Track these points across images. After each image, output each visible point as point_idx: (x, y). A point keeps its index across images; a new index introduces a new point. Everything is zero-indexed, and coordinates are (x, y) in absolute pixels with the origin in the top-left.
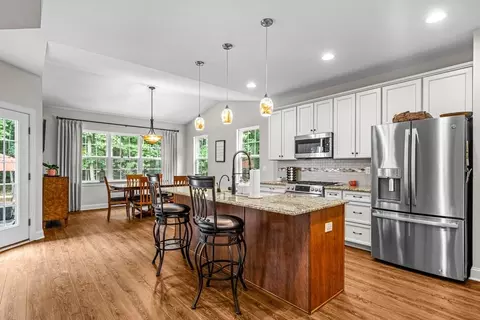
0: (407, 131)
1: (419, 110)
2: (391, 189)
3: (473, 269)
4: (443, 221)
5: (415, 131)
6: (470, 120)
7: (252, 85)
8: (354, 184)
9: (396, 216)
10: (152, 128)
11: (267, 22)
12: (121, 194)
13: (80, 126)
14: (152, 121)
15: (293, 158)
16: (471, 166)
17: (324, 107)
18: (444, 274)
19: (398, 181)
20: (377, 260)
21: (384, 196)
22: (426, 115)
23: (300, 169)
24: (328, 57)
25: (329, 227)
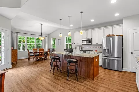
0: (110, 39)
1: (112, 34)
2: (106, 52)
3: (123, 68)
4: (116, 58)
5: (112, 39)
6: (123, 37)
7: (72, 26)
8: (96, 51)
9: (106, 58)
10: (42, 36)
11: (82, 12)
12: (32, 54)
13: (18, 34)
14: (42, 33)
15: (81, 44)
16: (123, 47)
17: (89, 32)
18: (116, 70)
19: (108, 50)
20: (103, 68)
21: (105, 53)
22: (114, 35)
23: (82, 47)
24: (92, 20)
25: (96, 60)
